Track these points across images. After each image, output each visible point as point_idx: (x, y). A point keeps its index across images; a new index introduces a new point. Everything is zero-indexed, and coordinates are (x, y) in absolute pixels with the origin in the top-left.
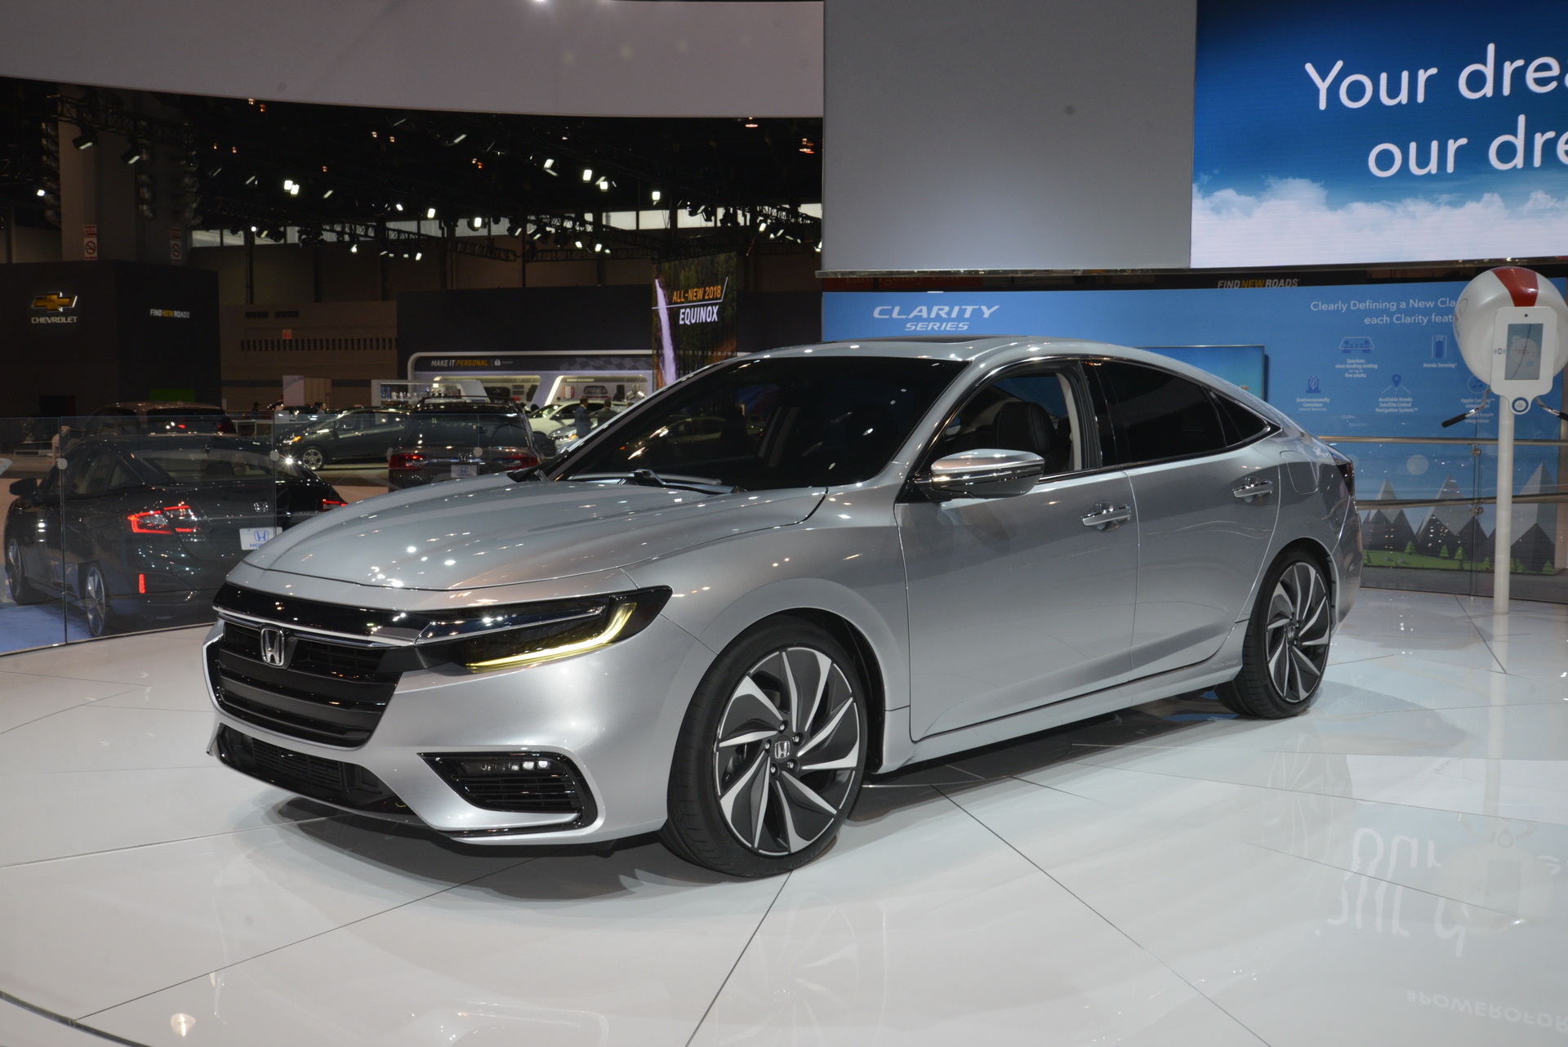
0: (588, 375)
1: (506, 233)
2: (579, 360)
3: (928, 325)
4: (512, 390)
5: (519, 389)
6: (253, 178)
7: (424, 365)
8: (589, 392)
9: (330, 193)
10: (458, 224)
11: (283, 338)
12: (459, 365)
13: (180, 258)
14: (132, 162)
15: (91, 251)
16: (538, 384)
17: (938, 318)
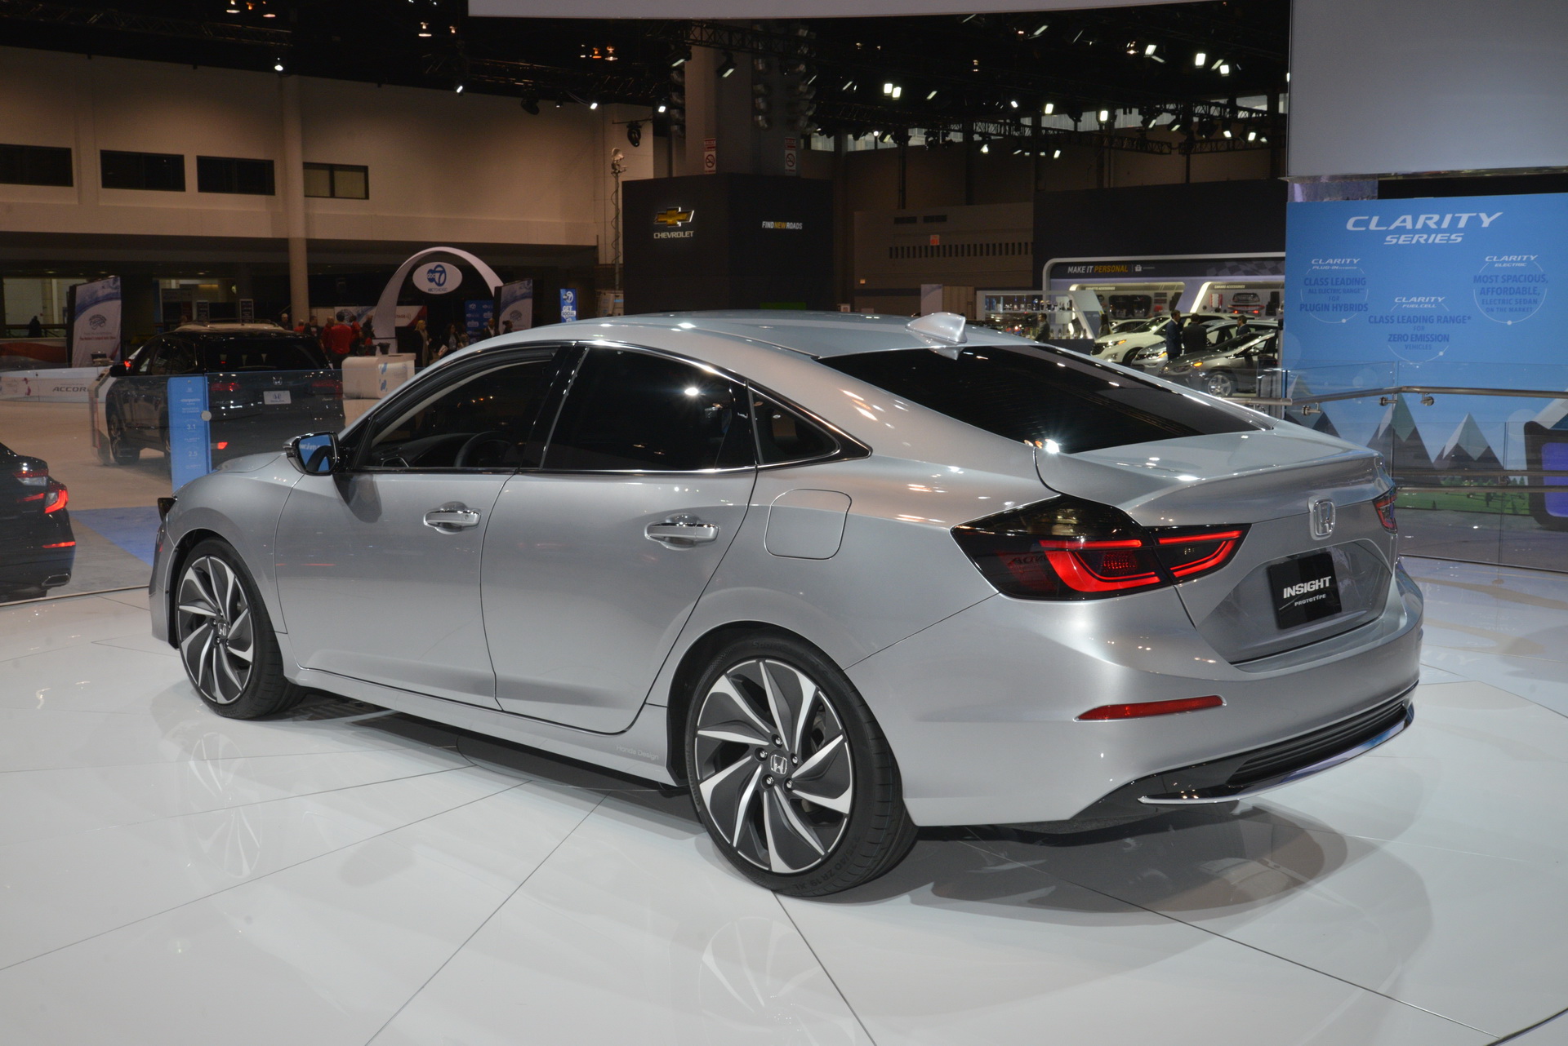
0: (1240, 281)
1: (1141, 125)
2: (1228, 264)
3: (1413, 238)
4: (1153, 298)
5: (1161, 297)
6: (850, 83)
7: (1060, 272)
8: (1239, 301)
9: (933, 94)
10: (1082, 119)
11: (931, 244)
12: (1097, 271)
13: (794, 168)
14: (726, 75)
15: (710, 164)
16: (1182, 291)
17: (1426, 229)
